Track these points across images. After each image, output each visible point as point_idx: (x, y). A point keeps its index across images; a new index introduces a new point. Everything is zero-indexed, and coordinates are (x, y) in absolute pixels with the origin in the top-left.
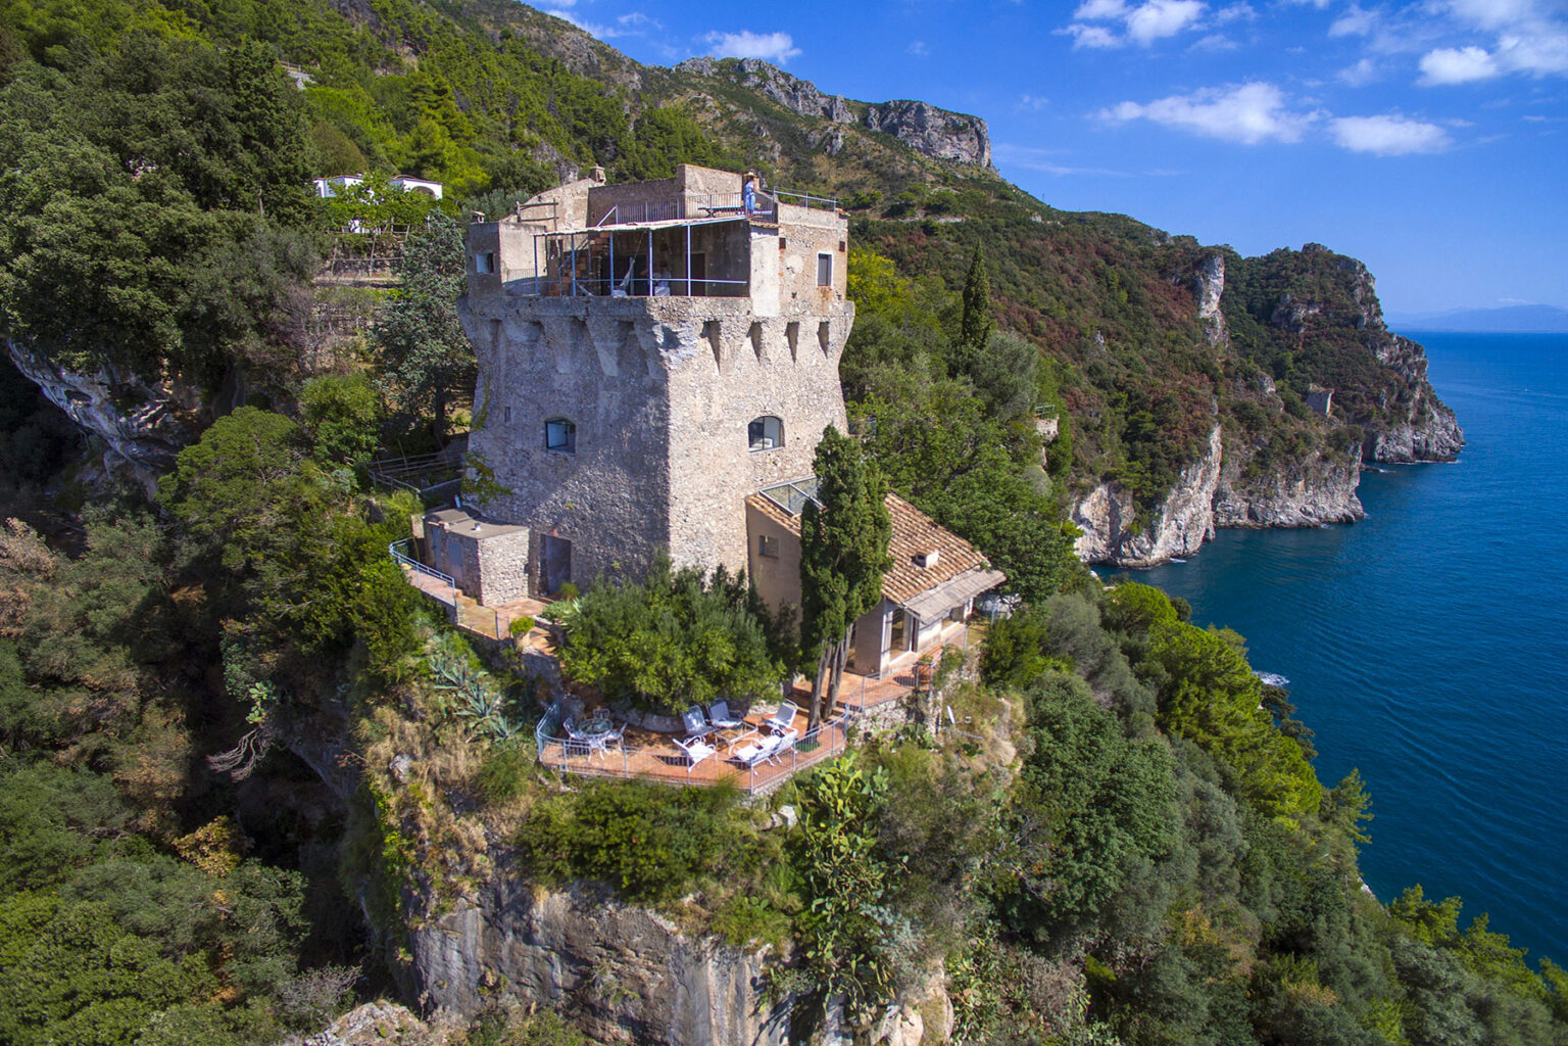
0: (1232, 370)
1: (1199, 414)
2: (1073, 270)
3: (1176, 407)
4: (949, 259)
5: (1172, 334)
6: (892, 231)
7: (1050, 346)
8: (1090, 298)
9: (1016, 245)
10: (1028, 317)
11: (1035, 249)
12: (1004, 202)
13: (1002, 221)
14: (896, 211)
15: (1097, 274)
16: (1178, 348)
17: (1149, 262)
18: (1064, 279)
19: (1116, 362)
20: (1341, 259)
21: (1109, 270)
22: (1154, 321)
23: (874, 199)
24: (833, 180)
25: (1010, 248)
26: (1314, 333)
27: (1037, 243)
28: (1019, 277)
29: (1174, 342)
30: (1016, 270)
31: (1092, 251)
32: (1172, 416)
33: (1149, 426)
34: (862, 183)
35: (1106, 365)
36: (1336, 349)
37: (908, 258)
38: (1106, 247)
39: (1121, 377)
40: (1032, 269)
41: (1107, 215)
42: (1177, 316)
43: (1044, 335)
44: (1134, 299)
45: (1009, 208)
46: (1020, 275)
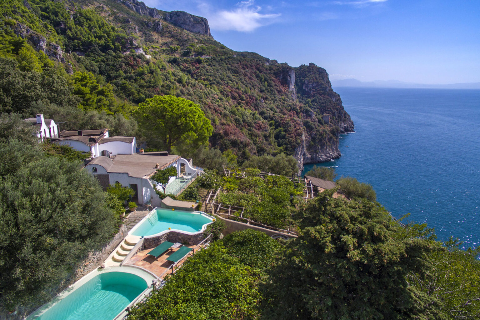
0: (302, 109)
1: (298, 128)
2: (249, 75)
3: (290, 126)
4: (208, 72)
5: (283, 97)
6: (186, 61)
7: (247, 104)
8: (256, 85)
9: (230, 66)
10: (238, 93)
11: (236, 67)
12: (223, 50)
13: (223, 57)
14: (186, 54)
15: (257, 76)
16: (285, 102)
17: (272, 72)
18: (247, 78)
19: (269, 109)
20: (320, 68)
21: (260, 74)
22: (276, 93)
23: (177, 50)
24: (160, 41)
25: (228, 67)
26: (315, 92)
27: (236, 65)
28: (233, 79)
29: (284, 100)
30: (231, 75)
31: (254, 68)
32: (290, 129)
33: (283, 133)
34: (172, 43)
35: (266, 111)
36: (322, 98)
37: (193, 72)
38: (258, 66)
39: (271, 115)
40: (236, 75)
41: (250, 53)
42: (283, 90)
43: (244, 100)
44: (269, 85)
45: (225, 52)
46: (233, 78)
